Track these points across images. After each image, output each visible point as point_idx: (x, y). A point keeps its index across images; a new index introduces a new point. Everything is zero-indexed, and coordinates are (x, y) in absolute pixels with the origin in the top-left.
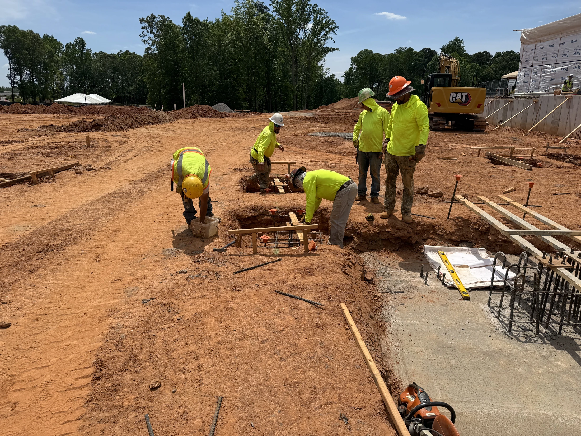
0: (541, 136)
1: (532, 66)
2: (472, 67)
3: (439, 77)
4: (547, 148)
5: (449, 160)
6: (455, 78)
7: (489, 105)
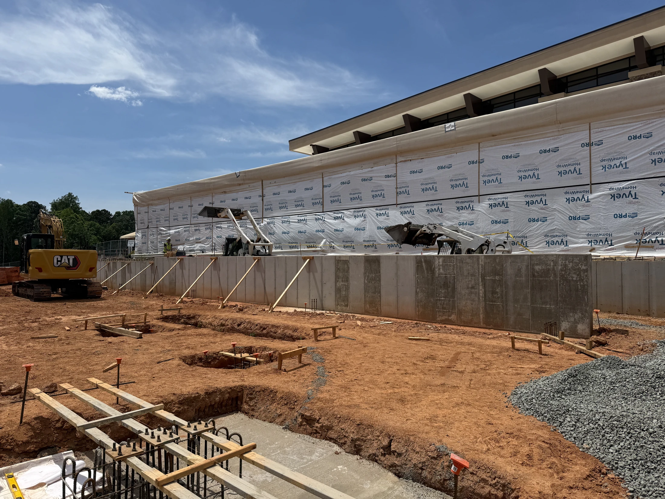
0: (161, 297)
1: (148, 228)
2: (91, 225)
3: (41, 238)
4: (162, 310)
5: (47, 339)
6: (59, 239)
7: (106, 268)
